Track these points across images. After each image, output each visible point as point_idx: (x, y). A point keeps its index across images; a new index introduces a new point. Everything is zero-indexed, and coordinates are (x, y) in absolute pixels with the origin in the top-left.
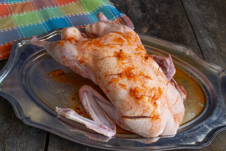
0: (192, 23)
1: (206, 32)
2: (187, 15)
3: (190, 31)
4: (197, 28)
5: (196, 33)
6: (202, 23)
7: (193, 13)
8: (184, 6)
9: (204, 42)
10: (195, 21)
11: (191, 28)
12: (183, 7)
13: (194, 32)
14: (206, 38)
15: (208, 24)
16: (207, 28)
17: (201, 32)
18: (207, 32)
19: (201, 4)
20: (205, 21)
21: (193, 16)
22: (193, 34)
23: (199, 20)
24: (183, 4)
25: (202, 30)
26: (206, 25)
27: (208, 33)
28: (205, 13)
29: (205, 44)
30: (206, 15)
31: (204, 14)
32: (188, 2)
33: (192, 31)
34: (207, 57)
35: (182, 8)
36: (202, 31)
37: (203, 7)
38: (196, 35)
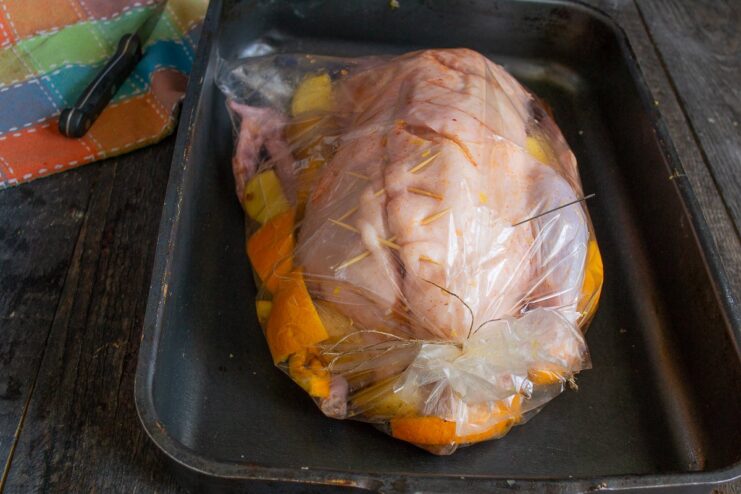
0: (680, 89)
1: (729, 120)
2: (664, 65)
3: (676, 118)
4: (699, 107)
5: (696, 123)
6: (714, 92)
7: (683, 59)
8: (652, 33)
9: (724, 155)
10: (690, 85)
11: (678, 107)
12: (650, 36)
13: (689, 121)
14: (728, 142)
15: (733, 95)
16: (731, 109)
17: (711, 120)
18: (732, 121)
19: (707, 26)
20: (722, 85)
21: (685, 69)
22: (686, 126)
23: (702, 79)
24: (647, 29)
25: (717, 114)
26: (728, 99)
27: (735, 124)
28: (720, 58)
29: (727, 160)
30: (724, 63)
31: (718, 61)
32: (664, 21)
33: (684, 119)
34: (736, 205)
35: (647, 42)
36: (715, 118)
37: (715, 37)
38: (696, 131)
